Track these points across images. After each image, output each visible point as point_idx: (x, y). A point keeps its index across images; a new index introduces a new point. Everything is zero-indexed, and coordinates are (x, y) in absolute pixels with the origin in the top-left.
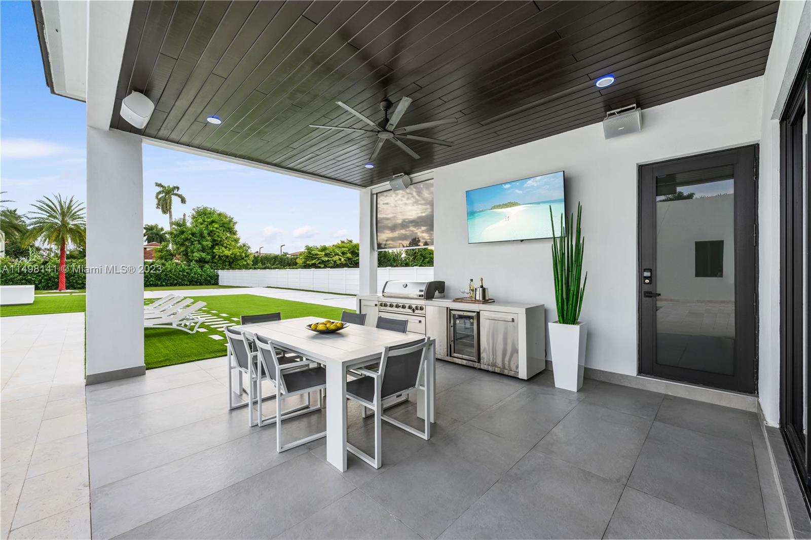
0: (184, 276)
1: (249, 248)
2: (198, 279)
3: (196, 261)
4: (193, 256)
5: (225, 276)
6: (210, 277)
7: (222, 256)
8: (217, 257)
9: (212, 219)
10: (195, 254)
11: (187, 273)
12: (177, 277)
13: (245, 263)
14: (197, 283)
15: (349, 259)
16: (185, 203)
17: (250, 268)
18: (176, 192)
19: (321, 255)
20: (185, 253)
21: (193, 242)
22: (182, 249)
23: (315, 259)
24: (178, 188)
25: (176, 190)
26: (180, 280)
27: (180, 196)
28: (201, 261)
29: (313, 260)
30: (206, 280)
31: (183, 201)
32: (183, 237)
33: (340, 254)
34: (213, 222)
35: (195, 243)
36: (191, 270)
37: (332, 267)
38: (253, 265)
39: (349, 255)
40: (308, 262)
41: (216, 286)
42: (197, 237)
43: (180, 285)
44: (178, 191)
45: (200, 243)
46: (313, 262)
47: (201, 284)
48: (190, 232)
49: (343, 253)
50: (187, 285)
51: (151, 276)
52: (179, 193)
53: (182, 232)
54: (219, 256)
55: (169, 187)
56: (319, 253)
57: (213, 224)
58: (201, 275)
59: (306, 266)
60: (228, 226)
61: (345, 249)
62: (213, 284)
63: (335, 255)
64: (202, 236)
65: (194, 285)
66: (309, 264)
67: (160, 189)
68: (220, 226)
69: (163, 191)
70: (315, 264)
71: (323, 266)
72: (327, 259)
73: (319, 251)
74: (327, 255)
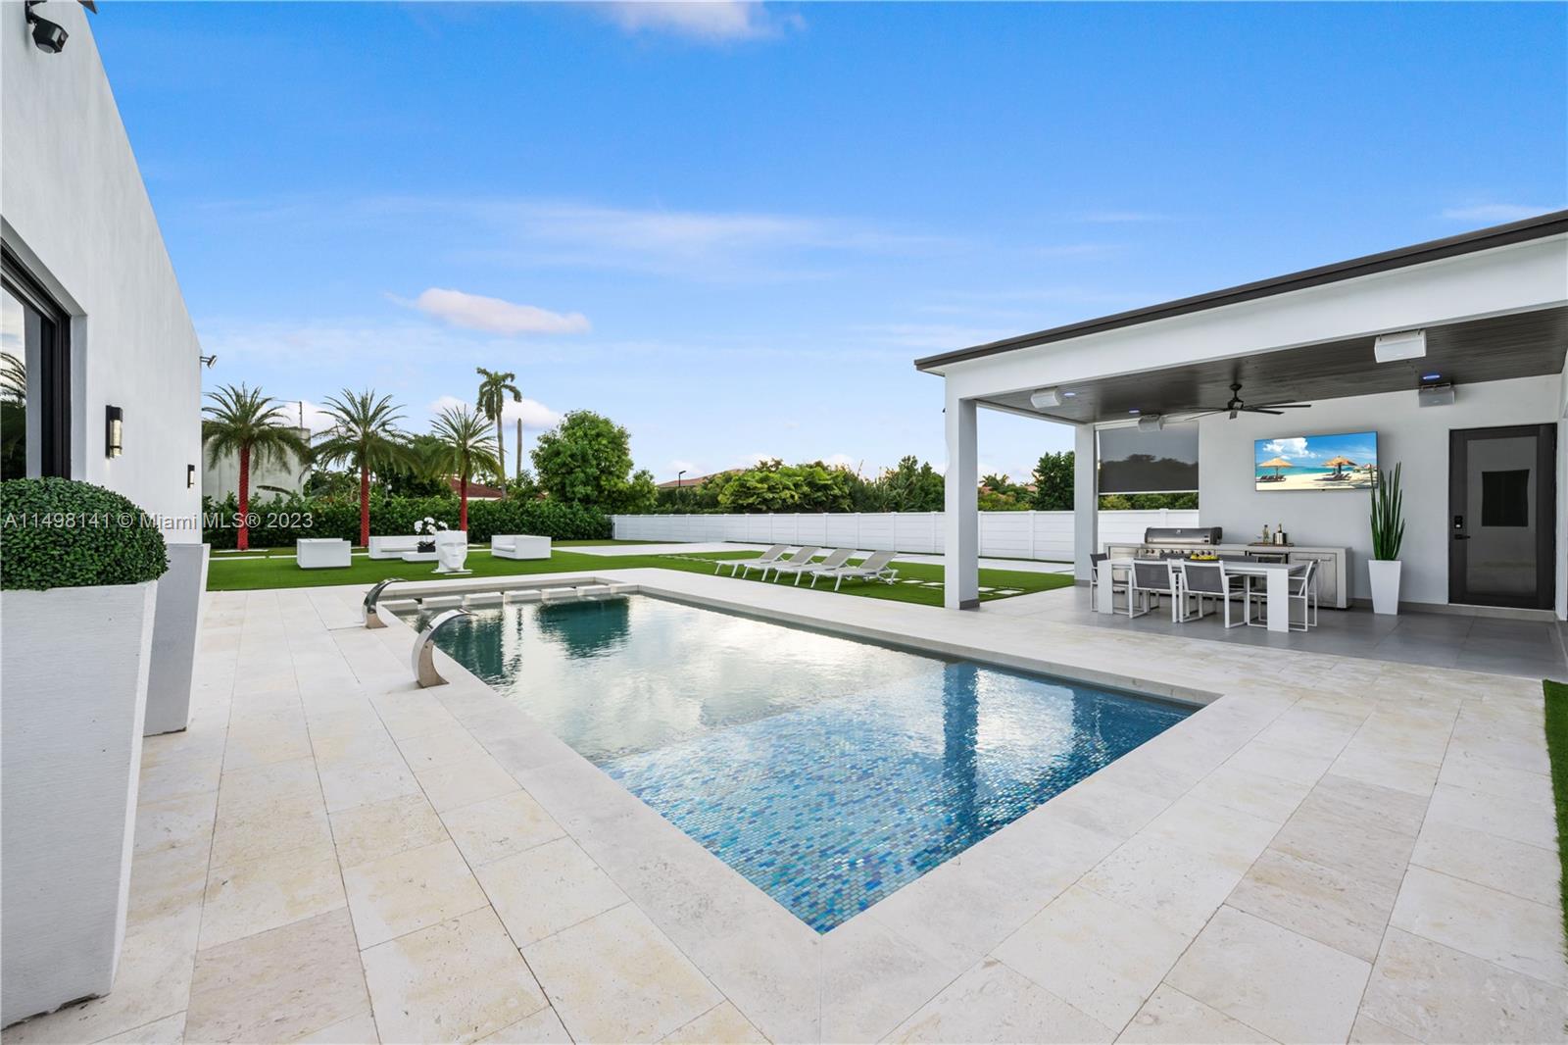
0: (566, 524)
1: (652, 477)
2: (585, 530)
3: (580, 500)
4: (573, 492)
5: (623, 523)
6: (601, 526)
7: (614, 492)
8: (606, 493)
9: (597, 430)
10: (576, 489)
11: (570, 519)
12: (557, 526)
13: (648, 503)
14: (583, 536)
15: (805, 495)
16: (520, 401)
17: (655, 512)
18: (508, 382)
19: (762, 488)
20: (559, 487)
21: (572, 469)
22: (557, 480)
23: (752, 496)
24: (512, 377)
25: (509, 379)
26: (561, 532)
27: (512, 389)
28: (586, 500)
29: (748, 497)
30: (596, 530)
31: (517, 397)
32: (559, 460)
33: (793, 487)
34: (598, 435)
35: (577, 470)
36: (574, 514)
37: (777, 511)
38: (657, 506)
39: (806, 489)
40: (740, 502)
41: (609, 541)
42: (577, 461)
43: (560, 540)
44: (512, 381)
45: (583, 471)
46: (751, 500)
47: (589, 538)
48: (569, 453)
49: (796, 485)
50: (570, 539)
51: (523, 524)
52: (513, 384)
53: (558, 454)
54: (609, 491)
55: (496, 374)
56: (759, 486)
57: (599, 439)
58: (589, 523)
59: (738, 509)
60: (618, 441)
61: (798, 478)
62: (606, 538)
63: (784, 488)
64: (585, 459)
65: (579, 539)
66: (742, 505)
67: (484, 379)
68: (609, 443)
69: (488, 382)
70: (753, 504)
71: (764, 508)
72: (771, 496)
73: (758, 482)
74: (771, 489)
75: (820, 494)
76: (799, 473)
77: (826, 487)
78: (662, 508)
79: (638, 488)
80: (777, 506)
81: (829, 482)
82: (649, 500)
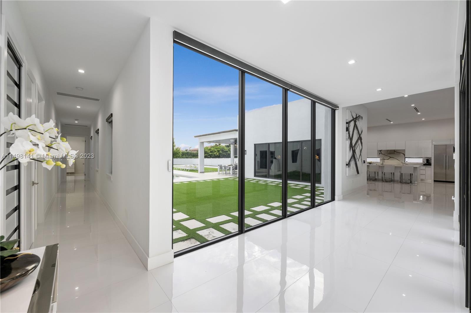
15: (220, 154)
33: (217, 152)
63: (215, 152)
70: (206, 156)
71: (209, 157)
72: (211, 154)
73: (208, 150)
74: (211, 152)
75: (224, 153)
76: (219, 148)
77: (226, 151)
78: (183, 157)
79: (176, 152)
80: (213, 156)
81: (227, 150)
82: (179, 155)
